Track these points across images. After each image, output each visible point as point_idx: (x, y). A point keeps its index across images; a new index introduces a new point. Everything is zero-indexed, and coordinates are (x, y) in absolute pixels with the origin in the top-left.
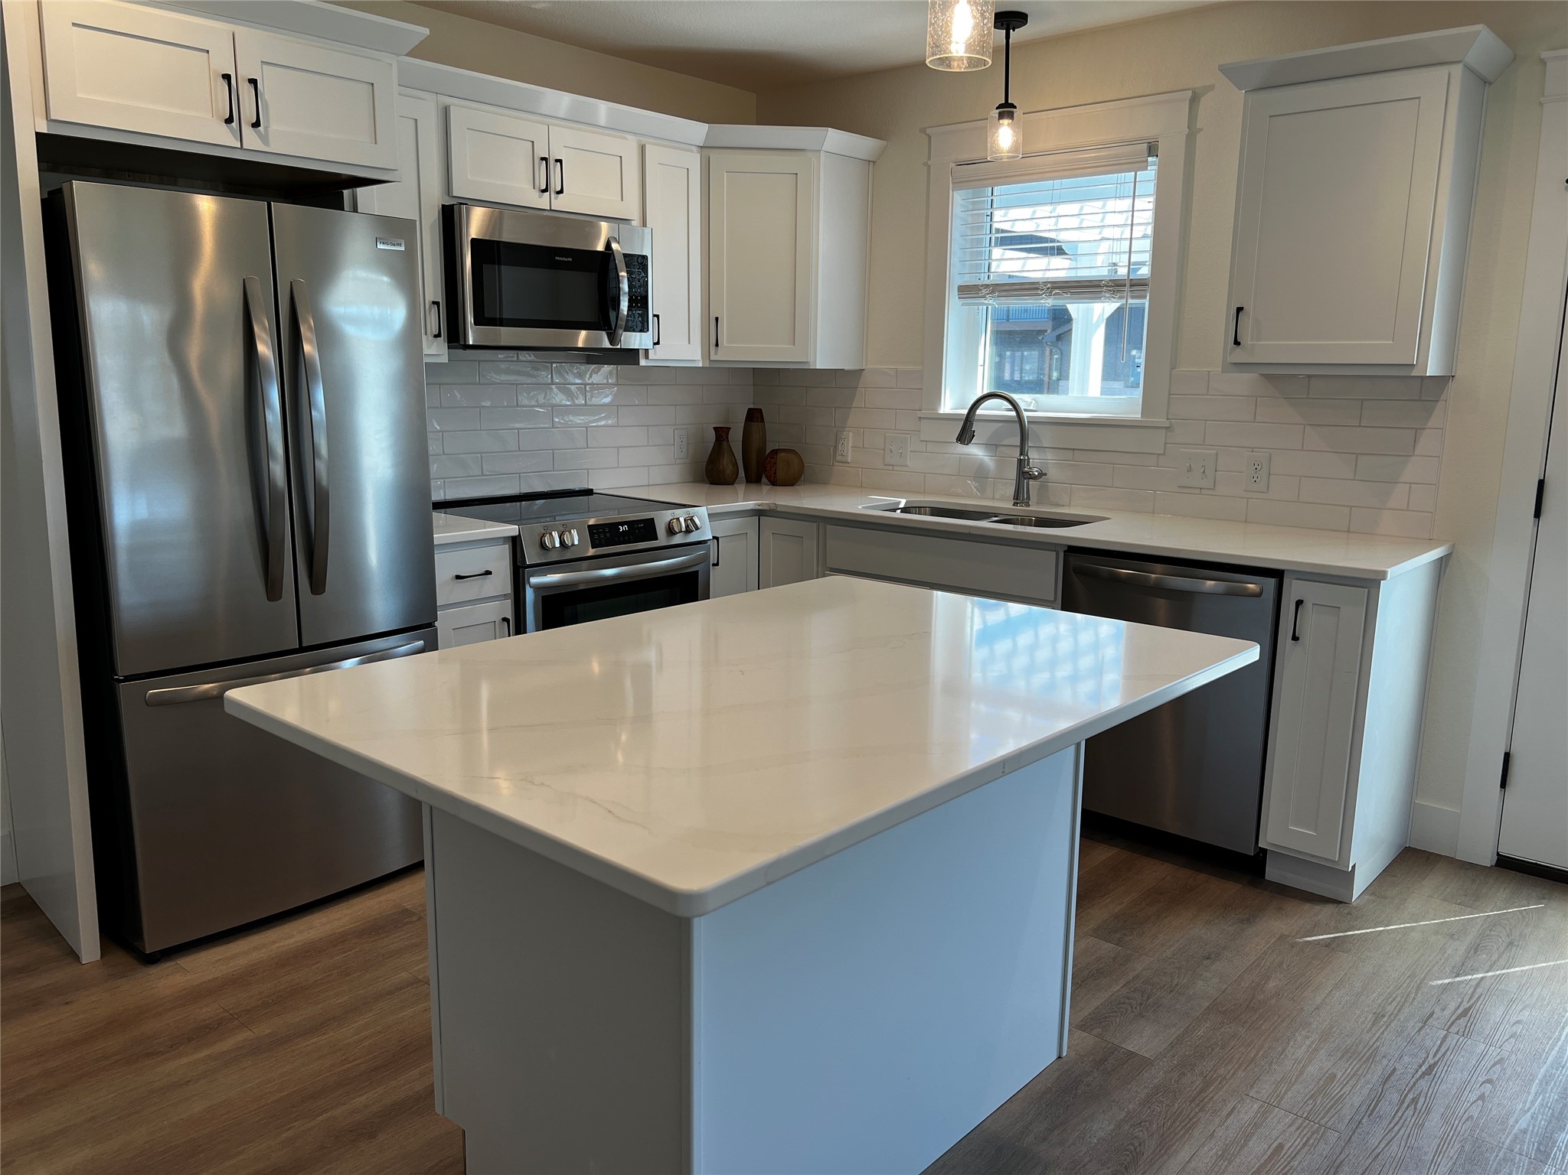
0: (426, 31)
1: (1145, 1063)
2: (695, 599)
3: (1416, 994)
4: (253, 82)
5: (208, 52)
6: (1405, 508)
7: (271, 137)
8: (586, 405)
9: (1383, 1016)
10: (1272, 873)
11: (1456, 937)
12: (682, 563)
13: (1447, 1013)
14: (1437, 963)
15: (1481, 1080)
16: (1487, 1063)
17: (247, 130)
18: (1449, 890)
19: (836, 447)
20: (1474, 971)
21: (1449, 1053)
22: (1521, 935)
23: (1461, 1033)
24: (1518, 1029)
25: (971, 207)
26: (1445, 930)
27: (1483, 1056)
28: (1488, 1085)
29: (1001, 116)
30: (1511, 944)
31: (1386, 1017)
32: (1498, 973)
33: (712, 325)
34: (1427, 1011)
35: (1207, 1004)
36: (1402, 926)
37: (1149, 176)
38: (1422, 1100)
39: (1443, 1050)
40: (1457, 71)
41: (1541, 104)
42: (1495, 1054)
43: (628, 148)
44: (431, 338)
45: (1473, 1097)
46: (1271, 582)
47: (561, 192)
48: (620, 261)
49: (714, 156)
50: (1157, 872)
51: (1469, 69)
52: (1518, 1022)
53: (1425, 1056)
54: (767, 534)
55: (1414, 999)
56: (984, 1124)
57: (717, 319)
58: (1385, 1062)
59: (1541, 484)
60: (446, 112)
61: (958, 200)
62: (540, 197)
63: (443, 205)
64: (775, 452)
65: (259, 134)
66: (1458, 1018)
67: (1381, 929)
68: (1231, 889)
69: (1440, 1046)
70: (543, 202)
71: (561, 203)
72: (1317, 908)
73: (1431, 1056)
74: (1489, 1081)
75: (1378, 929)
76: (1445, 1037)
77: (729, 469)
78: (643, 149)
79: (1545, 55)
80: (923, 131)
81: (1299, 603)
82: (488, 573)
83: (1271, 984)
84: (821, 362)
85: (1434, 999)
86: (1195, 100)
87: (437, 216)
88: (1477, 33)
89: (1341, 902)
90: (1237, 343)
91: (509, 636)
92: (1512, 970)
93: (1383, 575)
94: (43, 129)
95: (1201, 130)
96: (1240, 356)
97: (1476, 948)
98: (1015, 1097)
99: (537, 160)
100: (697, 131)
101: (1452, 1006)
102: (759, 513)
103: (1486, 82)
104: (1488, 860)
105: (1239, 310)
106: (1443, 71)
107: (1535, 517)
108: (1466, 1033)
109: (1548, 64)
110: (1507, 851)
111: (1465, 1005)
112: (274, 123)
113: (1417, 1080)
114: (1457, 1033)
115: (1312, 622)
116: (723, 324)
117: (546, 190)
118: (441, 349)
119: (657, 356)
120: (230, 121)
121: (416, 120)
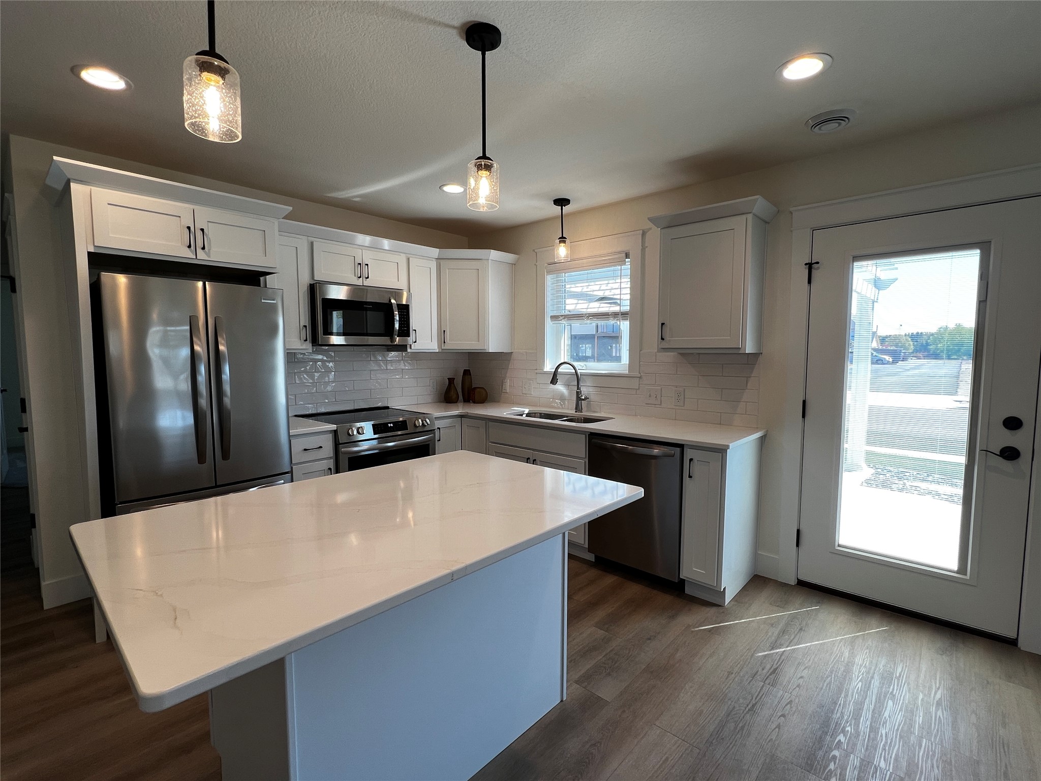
0: (291, 208)
1: (607, 703)
2: (428, 455)
3: (751, 659)
4: (202, 230)
5: (180, 217)
6: (745, 413)
7: (211, 255)
8: (387, 369)
9: (732, 673)
10: (688, 590)
11: (774, 626)
12: (424, 439)
13: (765, 671)
14: (763, 641)
15: (779, 714)
16: (784, 702)
17: (199, 251)
18: (773, 599)
19: (502, 386)
20: (781, 646)
21: (763, 697)
22: (806, 624)
23: (771, 684)
24: (801, 681)
25: (556, 282)
26: (769, 621)
27: (782, 697)
28: (782, 718)
29: (560, 242)
30: (801, 629)
31: (734, 674)
32: (793, 648)
33: (442, 333)
34: (755, 671)
35: (644, 667)
36: (748, 620)
37: (627, 267)
38: (746, 727)
39: (760, 695)
40: (750, 217)
41: (792, 231)
42: (787, 698)
43: (402, 259)
44: (303, 341)
45: (774, 726)
46: (678, 449)
47: (368, 278)
48: (395, 308)
49: (442, 262)
50: (634, 589)
51: (754, 215)
52: (801, 677)
53: (751, 698)
54: (464, 427)
55: (749, 663)
56: (512, 745)
57: (444, 331)
58: (730, 703)
59: (804, 402)
60: (312, 245)
61: (549, 279)
62: (358, 280)
63: (310, 284)
64: (475, 388)
65: (206, 253)
66: (770, 675)
67: (737, 622)
68: (667, 599)
69: (759, 692)
70: (359, 282)
71: (367, 283)
72: (708, 609)
73: (754, 698)
74: (783, 716)
75: (735, 622)
76: (763, 686)
77: (454, 397)
78: (408, 259)
79: (791, 209)
80: (534, 250)
81: (691, 460)
82: (321, 447)
83: (678, 654)
84: (492, 349)
85: (760, 662)
86: (644, 234)
87: (306, 289)
88: (758, 199)
89: (720, 606)
90: (662, 339)
91: (331, 474)
92: (801, 646)
93: (728, 447)
94: (92, 250)
95: (647, 247)
96: (665, 345)
97: (783, 632)
98: (534, 727)
99: (356, 264)
100: (435, 252)
101: (768, 666)
102: (461, 416)
103: (766, 222)
104: (793, 582)
105: (663, 324)
106: (744, 217)
107: (803, 417)
108: (773, 685)
109: (793, 214)
110: (803, 578)
111: (775, 666)
112: (214, 249)
113: (745, 715)
114: (769, 684)
115: (697, 469)
116: (447, 333)
117: (360, 277)
118: (308, 346)
119: (416, 347)
120: (189, 246)
121: (297, 248)
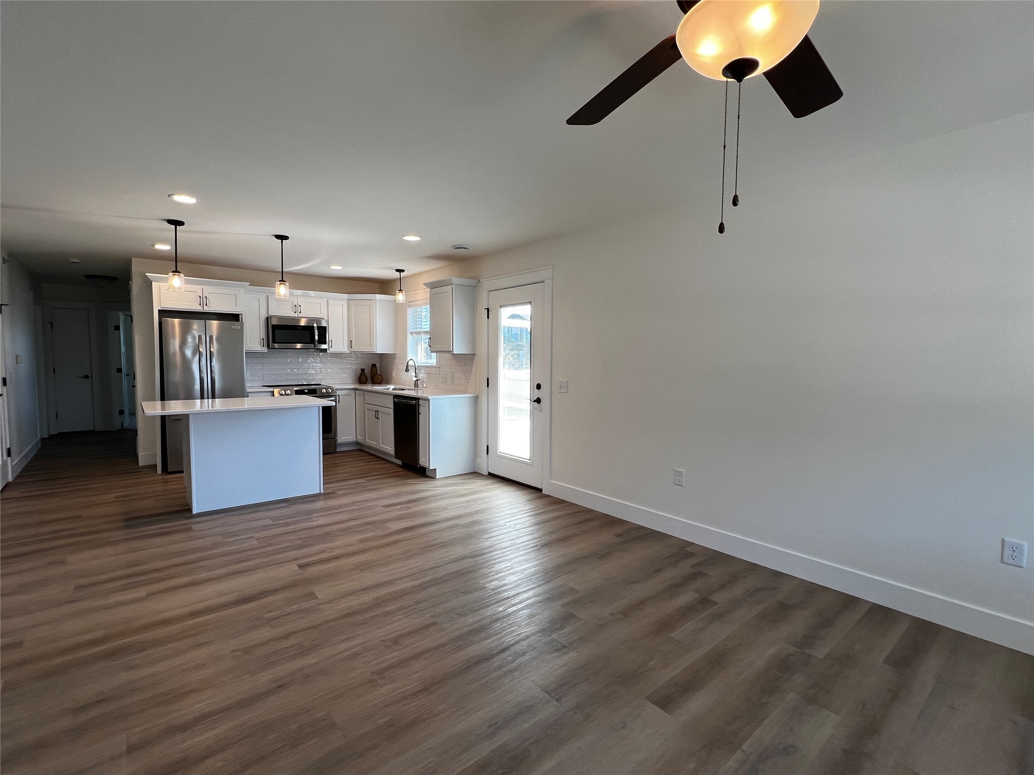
4: (206, 297)
5: (196, 292)
7: (210, 307)
10: (427, 473)
17: (205, 306)
19: (392, 374)
33: (351, 343)
40: (453, 286)
43: (324, 302)
44: (261, 346)
47: (301, 312)
48: (316, 328)
49: (350, 301)
51: (457, 285)
54: (357, 395)
57: (352, 341)
59: (488, 380)
60: (268, 297)
61: (410, 311)
62: (295, 314)
63: (266, 317)
65: (208, 307)
71: (300, 315)
72: (428, 479)
77: (364, 380)
79: (482, 280)
81: (420, 405)
84: (379, 351)
87: (264, 320)
89: (434, 478)
94: (160, 309)
99: (293, 305)
100: (345, 296)
102: (355, 389)
104: (486, 473)
107: (487, 387)
115: (422, 409)
116: (353, 343)
117: (296, 312)
118: (265, 350)
119: (331, 350)
120: (200, 305)
121: (259, 300)
